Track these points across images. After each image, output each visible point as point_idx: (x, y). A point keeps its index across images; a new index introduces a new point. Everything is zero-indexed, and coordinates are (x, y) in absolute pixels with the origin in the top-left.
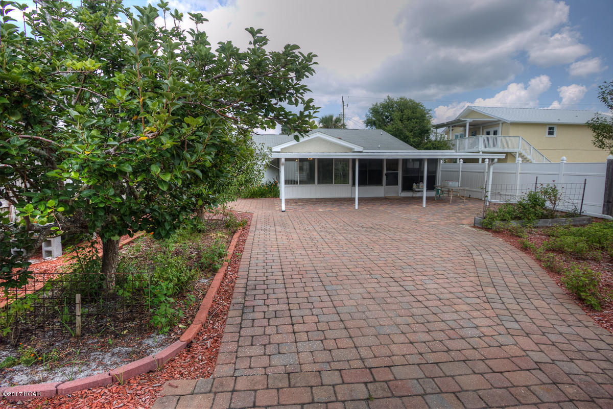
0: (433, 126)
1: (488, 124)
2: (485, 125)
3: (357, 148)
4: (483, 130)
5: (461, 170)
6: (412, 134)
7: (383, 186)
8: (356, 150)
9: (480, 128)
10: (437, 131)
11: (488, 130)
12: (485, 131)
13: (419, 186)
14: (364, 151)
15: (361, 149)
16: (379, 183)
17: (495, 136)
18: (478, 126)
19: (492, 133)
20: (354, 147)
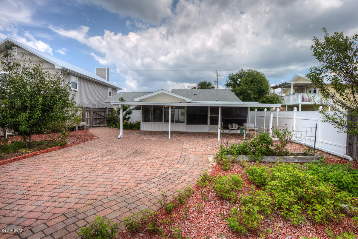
0: (271, 87)
1: (310, 86)
2: (308, 86)
3: (188, 100)
4: (307, 90)
5: (265, 115)
6: (253, 92)
7: (208, 125)
8: (187, 101)
9: (304, 89)
10: (274, 91)
11: (310, 90)
12: (308, 90)
13: (232, 126)
14: (192, 102)
15: (190, 100)
16: (205, 123)
17: (315, 94)
18: (303, 87)
19: (313, 91)
20: (185, 99)
